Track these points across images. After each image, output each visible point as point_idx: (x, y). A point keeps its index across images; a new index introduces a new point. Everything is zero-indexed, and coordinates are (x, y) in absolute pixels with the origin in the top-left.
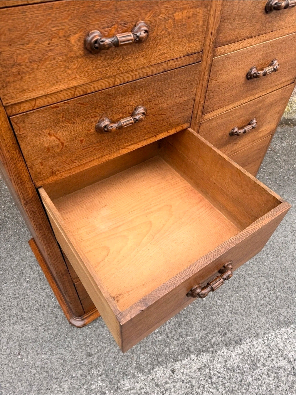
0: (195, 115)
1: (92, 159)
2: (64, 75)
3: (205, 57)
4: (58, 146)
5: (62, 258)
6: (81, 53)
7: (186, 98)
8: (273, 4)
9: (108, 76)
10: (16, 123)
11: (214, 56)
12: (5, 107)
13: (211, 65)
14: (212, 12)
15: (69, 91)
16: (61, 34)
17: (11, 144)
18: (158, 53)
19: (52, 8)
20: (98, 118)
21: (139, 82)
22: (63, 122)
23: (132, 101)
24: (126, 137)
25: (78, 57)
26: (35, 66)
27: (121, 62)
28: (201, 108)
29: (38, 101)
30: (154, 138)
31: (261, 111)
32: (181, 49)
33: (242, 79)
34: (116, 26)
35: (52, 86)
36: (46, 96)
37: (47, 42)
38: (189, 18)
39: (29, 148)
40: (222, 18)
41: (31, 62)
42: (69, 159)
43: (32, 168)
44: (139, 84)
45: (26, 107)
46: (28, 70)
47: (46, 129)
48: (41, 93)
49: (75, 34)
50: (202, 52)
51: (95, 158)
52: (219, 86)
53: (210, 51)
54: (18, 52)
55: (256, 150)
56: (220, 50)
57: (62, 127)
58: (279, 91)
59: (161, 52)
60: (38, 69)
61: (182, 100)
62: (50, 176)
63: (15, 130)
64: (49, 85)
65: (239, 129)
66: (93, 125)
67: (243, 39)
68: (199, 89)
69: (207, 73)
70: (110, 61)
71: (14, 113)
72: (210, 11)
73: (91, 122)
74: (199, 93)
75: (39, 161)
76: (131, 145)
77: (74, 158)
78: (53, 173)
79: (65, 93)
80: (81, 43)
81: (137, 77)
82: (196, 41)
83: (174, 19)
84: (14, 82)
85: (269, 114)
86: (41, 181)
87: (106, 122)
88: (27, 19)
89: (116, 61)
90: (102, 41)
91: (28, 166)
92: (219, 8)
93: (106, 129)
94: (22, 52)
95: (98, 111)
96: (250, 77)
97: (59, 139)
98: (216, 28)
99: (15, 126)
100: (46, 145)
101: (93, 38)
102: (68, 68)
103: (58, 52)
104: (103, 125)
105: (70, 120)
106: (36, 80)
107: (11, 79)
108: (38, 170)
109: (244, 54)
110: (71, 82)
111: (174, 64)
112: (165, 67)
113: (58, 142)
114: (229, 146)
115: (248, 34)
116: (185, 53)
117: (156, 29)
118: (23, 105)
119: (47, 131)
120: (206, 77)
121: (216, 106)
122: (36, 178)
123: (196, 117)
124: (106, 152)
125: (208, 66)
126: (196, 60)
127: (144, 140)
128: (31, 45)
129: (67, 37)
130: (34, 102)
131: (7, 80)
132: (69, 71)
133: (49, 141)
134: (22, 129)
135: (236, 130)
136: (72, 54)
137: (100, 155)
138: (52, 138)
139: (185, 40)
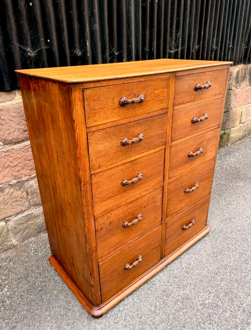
0: (168, 141)
2: (111, 116)
3: (169, 111)
4: (104, 150)
5: (95, 234)
6: (118, 106)
7: (162, 131)
8: (198, 87)
9: (128, 117)
10: (89, 136)
11: (174, 110)
12: (87, 128)
13: (173, 115)
14: (170, 90)
15: (112, 123)
16: (112, 98)
17: (85, 147)
18: (148, 108)
19: (109, 88)
20: (122, 138)
21: (140, 121)
22: (108, 138)
23: (137, 130)
24: (134, 150)
25: (117, 108)
26: (101, 111)
27: (133, 111)
28: (170, 138)
29: (99, 127)
30: (147, 152)
31: (204, 143)
32: (158, 106)
33: (189, 123)
34: (132, 95)
35: (106, 119)
36: (103, 124)
37: (106, 101)
38: (161, 93)
39: (92, 150)
40: (175, 93)
41: (99, 109)
42: (108, 159)
43: (91, 162)
44: (140, 122)
45: (94, 129)
46: (98, 112)
47: (100, 141)
48: (101, 123)
49: (117, 98)
50: (168, 108)
51: (119, 160)
52: (178, 126)
53: (172, 108)
54: (96, 104)
55: (206, 170)
56: (176, 108)
57: (107, 141)
58: (212, 132)
59: (150, 107)
60: (101, 112)
61: (160, 132)
62: (98, 168)
63: (88, 140)
65: (193, 153)
66: (120, 141)
67: (186, 103)
68: (168, 127)
69: (171, 119)
70: (129, 110)
71: (89, 131)
72: (169, 90)
73: (119, 140)
74: (168, 129)
75: (95, 158)
76: (136, 155)
77: (110, 159)
78: (100, 167)
79: (110, 124)
80: (118, 102)
81: (140, 119)
82: (165, 103)
83: (154, 93)
84: (92, 117)
85: (209, 145)
86: (94, 170)
87: (126, 139)
88: (101, 92)
89: (131, 110)
90: (127, 101)
91: (90, 160)
92: (173, 89)
93: (126, 143)
94: (97, 104)
95: (123, 134)
96: (193, 122)
97: (105, 147)
98: (173, 97)
99: (89, 138)
100: (99, 149)
101: (123, 100)
102: (112, 112)
103: (110, 105)
104: (124, 141)
105: (110, 137)
106: (100, 116)
107: (91, 115)
108: (94, 164)
109: (188, 110)
110: (113, 119)
111: (156, 113)
112: (152, 115)
113: (104, 149)
114: (189, 164)
115: (188, 100)
116: (160, 108)
117: (147, 97)
118: (93, 128)
119: (101, 142)
120: (171, 121)
121: (178, 137)
122: (92, 168)
124: (125, 157)
125: (171, 115)
126: (165, 112)
127: (143, 153)
128: (101, 102)
129: (113, 99)
130: (97, 127)
131: (90, 116)
132: (113, 114)
133: (101, 147)
134: (91, 140)
135: (191, 153)
136: (115, 107)
137: (122, 159)
138: (102, 146)
139: (160, 102)
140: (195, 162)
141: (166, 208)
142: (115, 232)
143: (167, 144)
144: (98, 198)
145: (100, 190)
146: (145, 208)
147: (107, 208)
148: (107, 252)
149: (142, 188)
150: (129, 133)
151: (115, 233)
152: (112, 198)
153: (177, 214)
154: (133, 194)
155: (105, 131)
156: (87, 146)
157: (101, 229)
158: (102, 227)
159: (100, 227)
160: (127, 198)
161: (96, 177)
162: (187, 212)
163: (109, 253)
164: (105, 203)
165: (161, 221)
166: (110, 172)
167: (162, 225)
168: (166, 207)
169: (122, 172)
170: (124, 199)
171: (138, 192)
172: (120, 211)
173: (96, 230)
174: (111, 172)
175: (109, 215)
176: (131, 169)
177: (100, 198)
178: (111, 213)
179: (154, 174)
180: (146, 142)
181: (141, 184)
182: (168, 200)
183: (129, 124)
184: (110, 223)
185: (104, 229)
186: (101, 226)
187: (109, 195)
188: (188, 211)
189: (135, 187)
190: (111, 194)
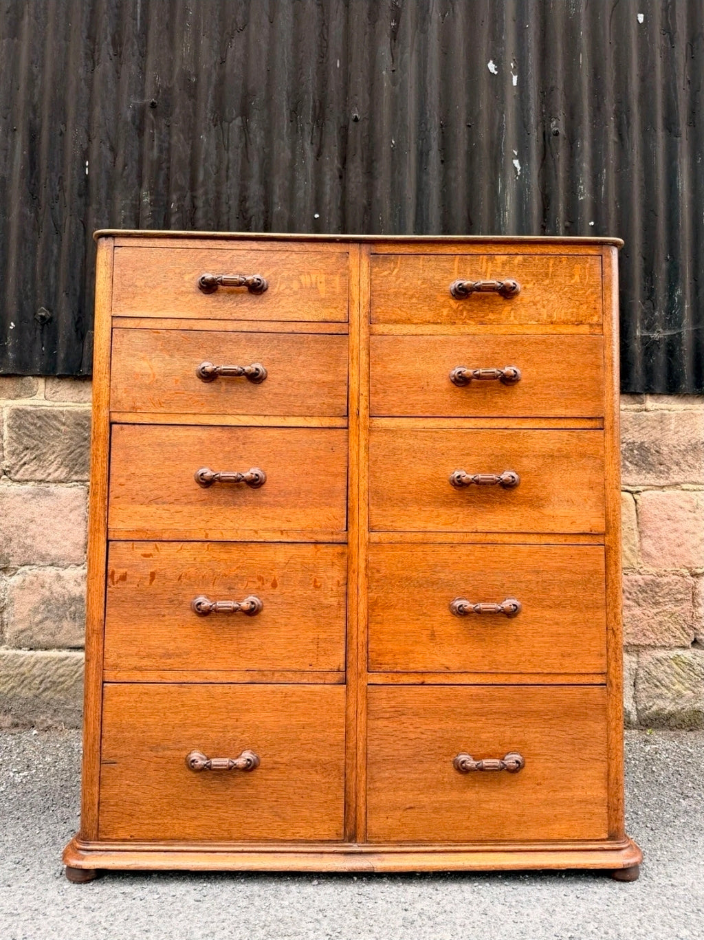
0: (355, 410)
1: (185, 412)
2: (172, 305)
3: (354, 329)
4: (148, 375)
5: (104, 583)
6: (192, 289)
7: (331, 377)
9: (218, 318)
10: (117, 336)
11: (371, 334)
12: (112, 317)
13: (368, 345)
14: (354, 283)
15: (175, 321)
16: (178, 271)
17: (104, 355)
18: (281, 310)
19: (172, 253)
21: (256, 336)
22: (161, 350)
24: (236, 399)
25: (190, 293)
26: (148, 291)
27: (234, 308)
28: (363, 403)
29: (142, 321)
30: (281, 419)
31: (525, 461)
32: (314, 312)
33: (442, 381)
35: (158, 311)
36: (151, 318)
37: (164, 275)
38: (321, 283)
39: (119, 365)
40: (373, 291)
41: (146, 287)
42: (157, 399)
43: (115, 391)
44: (256, 338)
45: (129, 324)
46: (141, 292)
47: (142, 351)
48: (146, 314)
49: (189, 273)
50: (348, 323)
51: (189, 412)
52: (392, 377)
53: (363, 326)
54: (138, 277)
56: (381, 328)
57: (158, 356)
59: (286, 310)
60: (150, 293)
61: (325, 378)
62: (130, 412)
64: (155, 309)
67: (420, 323)
68: (355, 371)
69: (363, 353)
70: (221, 304)
71: (118, 326)
72: (350, 280)
73: (192, 363)
74: (355, 378)
75: (124, 386)
76: (243, 415)
77: (163, 401)
78: (134, 410)
79: (170, 321)
80: (194, 282)
81: (255, 329)
82: (336, 308)
83: (300, 281)
84: (127, 298)
86: (119, 413)
91: (111, 387)
92: (365, 280)
94: (141, 277)
95: (203, 353)
96: (462, 382)
97: (152, 369)
98: (366, 300)
99: (114, 339)
100: (137, 370)
102: (176, 299)
103: (171, 284)
105: (168, 351)
106: (145, 302)
107: (125, 296)
108: (119, 397)
109: (430, 343)
110: (176, 312)
111: (306, 328)
112: (293, 329)
113: (150, 371)
114: (459, 511)
115: (429, 319)
116: (320, 318)
117: (278, 285)
118: (129, 320)
119: (142, 354)
120: (364, 357)
121: (395, 410)
122: (115, 407)
123: (358, 415)
124: (206, 409)
125: (362, 343)
126: (340, 331)
127: (265, 416)
128: (150, 274)
129: (181, 274)
130: (139, 320)
132: (178, 303)
133: (141, 366)
134: (120, 343)
136: (183, 289)
137: (196, 411)
138: (145, 364)
139: (318, 304)
140: (490, 516)
141: (361, 629)
142: (167, 611)
143: (352, 417)
144: (123, 488)
145: (132, 469)
146: (274, 585)
147: (147, 526)
148: (134, 662)
149: (266, 518)
150: (221, 354)
151: (164, 616)
152: (164, 503)
153: (422, 684)
154: (232, 524)
155: (155, 334)
156: (109, 355)
157: (123, 578)
158: (126, 573)
159: (122, 571)
160: (210, 525)
161: (125, 432)
162: (472, 698)
163: (140, 669)
164: (143, 509)
165: (342, 667)
166: (164, 434)
167: (347, 690)
168: (362, 623)
169: (197, 447)
170: (202, 525)
171: (250, 524)
172: (186, 554)
173: (110, 572)
174: (167, 436)
175: (149, 548)
176: (227, 449)
177: (129, 490)
178: (157, 548)
179: (309, 492)
180: (277, 391)
181: (261, 504)
182: (372, 606)
183: (222, 335)
184: (153, 575)
185: (131, 583)
186: (125, 570)
187: (156, 492)
188: (479, 699)
189: (240, 505)
190: (161, 493)
